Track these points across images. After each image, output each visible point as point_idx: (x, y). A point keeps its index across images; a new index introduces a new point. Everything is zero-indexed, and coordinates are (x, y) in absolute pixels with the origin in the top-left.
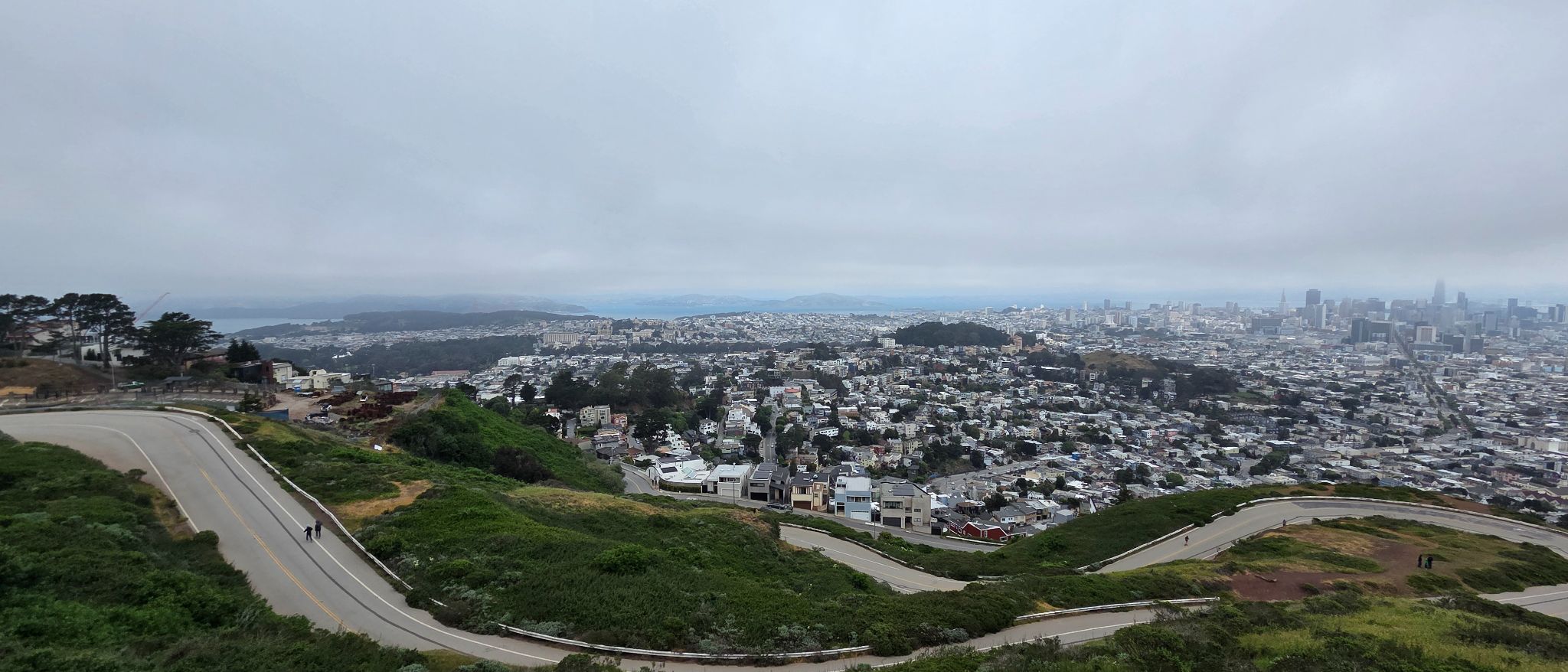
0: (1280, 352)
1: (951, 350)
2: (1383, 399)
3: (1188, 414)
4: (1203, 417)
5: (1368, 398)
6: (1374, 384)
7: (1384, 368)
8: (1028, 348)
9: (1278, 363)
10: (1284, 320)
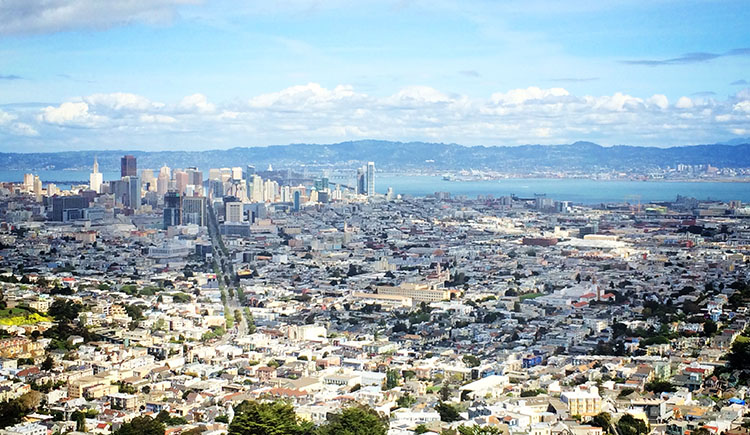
0: (78, 245)
2: (176, 299)
5: (160, 300)
6: (173, 280)
7: (189, 257)
9: (75, 261)
10: (96, 199)
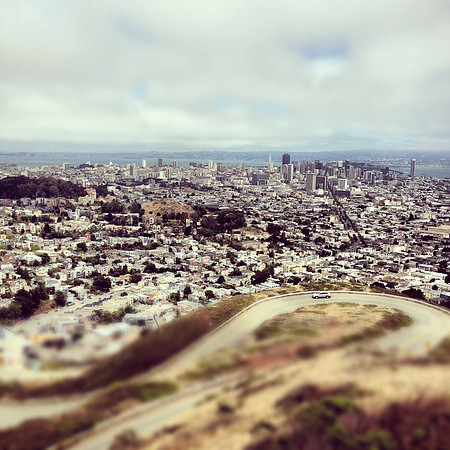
1: (33, 201)
3: (216, 244)
4: (225, 247)
8: (101, 199)
10: (271, 176)
